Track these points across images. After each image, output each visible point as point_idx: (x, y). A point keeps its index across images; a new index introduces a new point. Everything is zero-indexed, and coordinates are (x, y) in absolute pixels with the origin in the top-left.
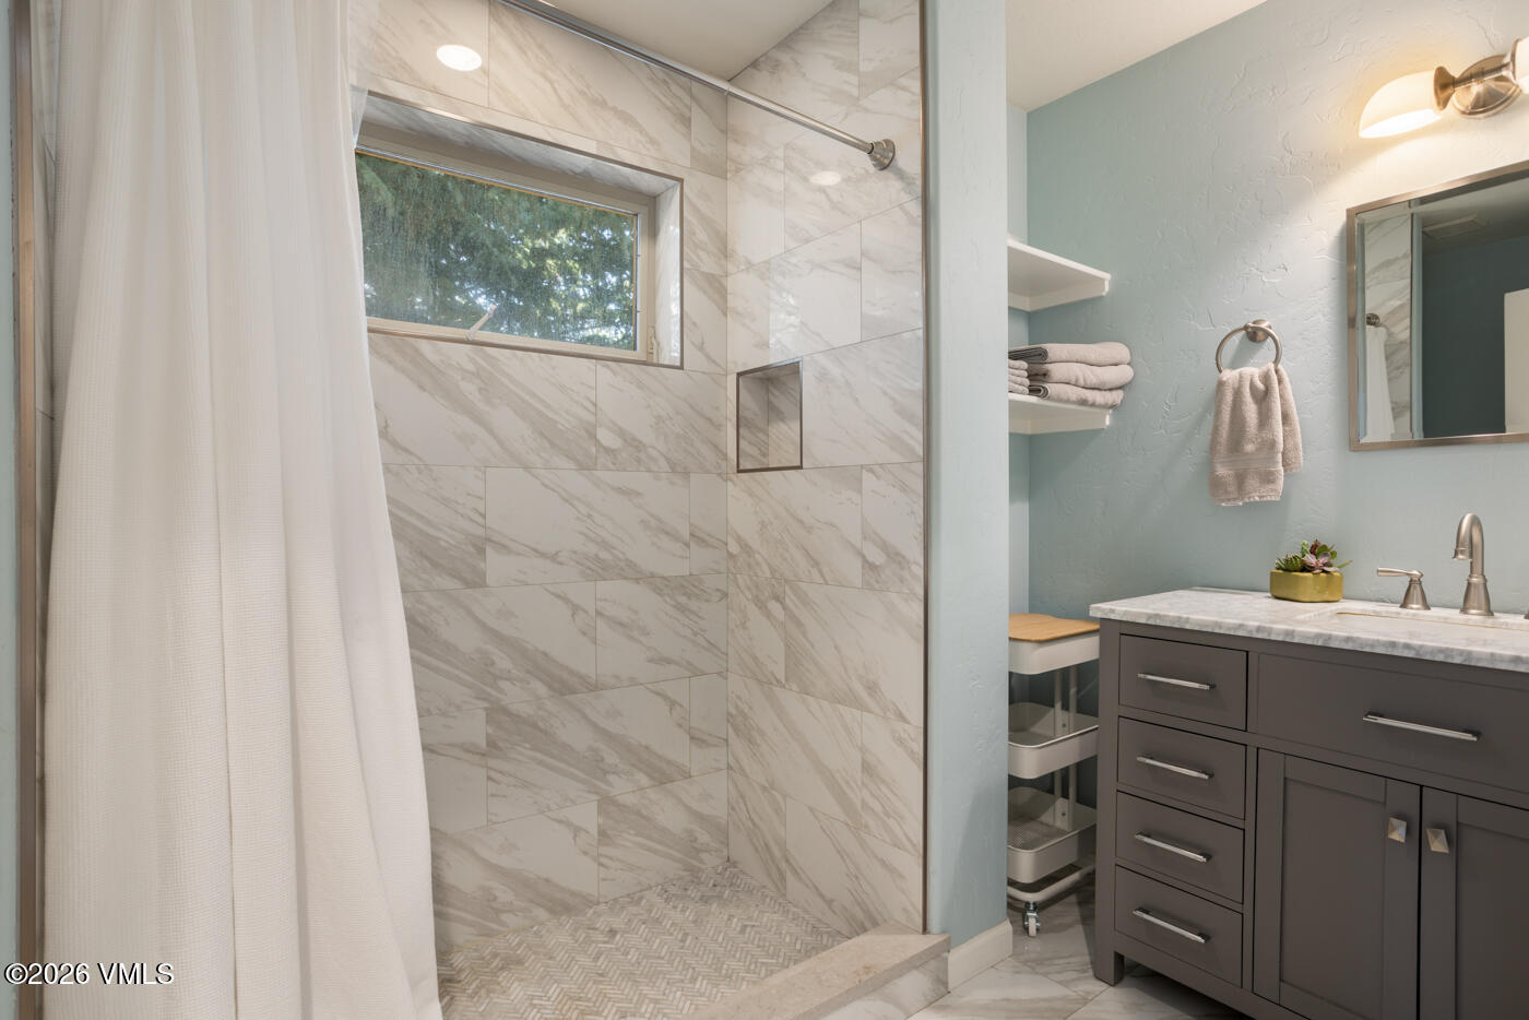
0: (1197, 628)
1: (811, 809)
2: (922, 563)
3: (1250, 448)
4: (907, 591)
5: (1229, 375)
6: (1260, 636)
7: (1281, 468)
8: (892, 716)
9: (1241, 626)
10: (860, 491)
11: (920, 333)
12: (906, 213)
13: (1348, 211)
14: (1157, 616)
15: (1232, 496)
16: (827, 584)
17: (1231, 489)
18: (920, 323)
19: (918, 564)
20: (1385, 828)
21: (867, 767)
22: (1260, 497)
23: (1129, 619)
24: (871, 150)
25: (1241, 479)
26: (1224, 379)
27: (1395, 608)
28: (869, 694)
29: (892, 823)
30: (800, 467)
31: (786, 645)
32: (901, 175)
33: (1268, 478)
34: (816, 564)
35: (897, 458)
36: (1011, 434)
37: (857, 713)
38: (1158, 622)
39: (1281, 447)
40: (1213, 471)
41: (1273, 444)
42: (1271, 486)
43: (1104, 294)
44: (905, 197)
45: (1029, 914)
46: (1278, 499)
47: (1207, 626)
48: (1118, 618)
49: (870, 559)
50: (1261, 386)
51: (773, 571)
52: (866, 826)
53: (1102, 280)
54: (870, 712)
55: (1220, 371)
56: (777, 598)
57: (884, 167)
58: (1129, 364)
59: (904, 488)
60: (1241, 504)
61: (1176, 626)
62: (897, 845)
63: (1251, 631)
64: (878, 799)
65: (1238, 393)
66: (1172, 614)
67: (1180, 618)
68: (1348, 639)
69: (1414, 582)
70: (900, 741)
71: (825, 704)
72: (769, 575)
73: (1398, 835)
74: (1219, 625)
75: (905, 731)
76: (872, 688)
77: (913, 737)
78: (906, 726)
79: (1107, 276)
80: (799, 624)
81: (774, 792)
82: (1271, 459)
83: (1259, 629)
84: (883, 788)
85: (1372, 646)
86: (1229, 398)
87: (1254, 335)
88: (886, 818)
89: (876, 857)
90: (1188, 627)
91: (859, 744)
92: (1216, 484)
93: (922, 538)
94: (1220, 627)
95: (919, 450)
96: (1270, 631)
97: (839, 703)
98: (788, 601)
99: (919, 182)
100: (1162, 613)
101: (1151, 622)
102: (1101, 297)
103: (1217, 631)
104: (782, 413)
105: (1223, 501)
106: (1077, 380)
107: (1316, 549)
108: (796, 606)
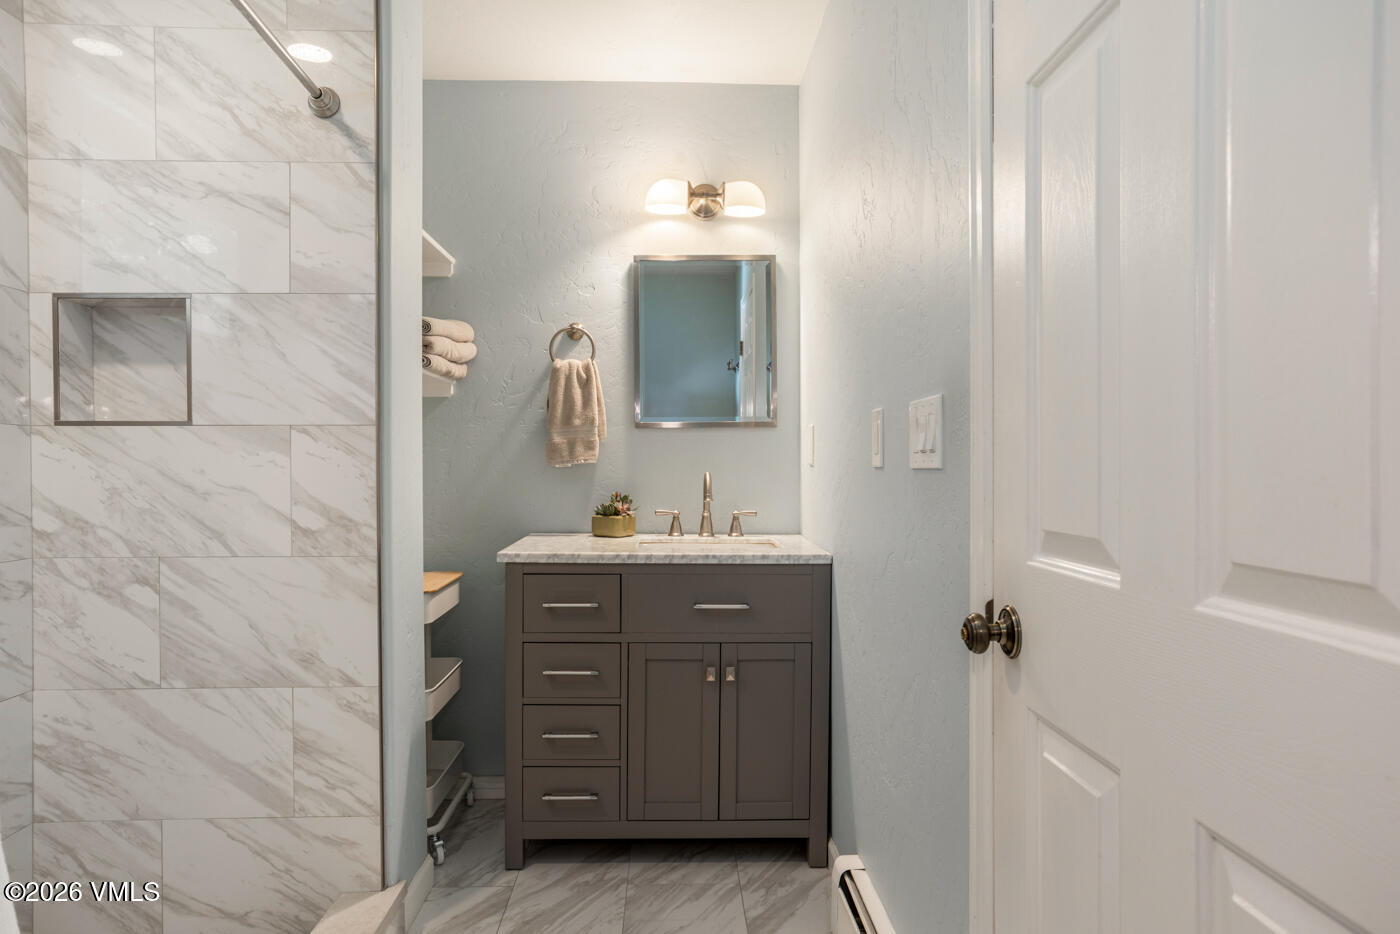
0: (586, 562)
1: (210, 821)
2: (375, 525)
3: (577, 422)
4: (356, 554)
5: (559, 363)
6: (630, 562)
7: (597, 438)
8: (337, 684)
9: (617, 556)
10: (288, 452)
11: (373, 298)
12: (355, 173)
13: (635, 257)
14: (555, 556)
15: (565, 459)
16: (235, 556)
17: (565, 453)
18: (373, 289)
19: (370, 526)
20: (705, 674)
21: (301, 747)
22: (585, 460)
23: (533, 560)
24: (318, 95)
25: (572, 446)
26: (558, 366)
27: (666, 537)
28: (306, 668)
29: (340, 795)
30: (189, 422)
31: (162, 635)
32: (348, 132)
33: (590, 446)
34: (218, 535)
35: (339, 419)
36: (424, 399)
37: (286, 692)
38: (556, 561)
39: (597, 422)
40: (550, 439)
41: (593, 421)
42: (591, 452)
43: (450, 276)
44: (352, 157)
45: (437, 844)
46: (594, 462)
47: (593, 559)
48: (523, 561)
49: (302, 524)
50: (584, 376)
51: (134, 549)
52: (302, 809)
53: (450, 263)
54: (303, 685)
55: (553, 360)
56: (143, 581)
57: (323, 116)
58: (473, 342)
59: (350, 450)
60: (570, 465)
61: (571, 562)
62: (347, 813)
63: (624, 560)
64: (317, 775)
65: (569, 379)
66: (566, 553)
67: (573, 555)
68: (683, 557)
69: (675, 518)
70: (349, 707)
71: (234, 693)
72: (125, 552)
73: (711, 678)
74: (601, 557)
75: (355, 695)
76: (308, 661)
77: (365, 699)
78: (357, 690)
79: (453, 260)
80: (187, 608)
81: (142, 823)
82: (591, 432)
83: (629, 557)
84: (327, 762)
85: (696, 559)
86: (562, 382)
87: (572, 334)
88: (330, 792)
89: (316, 837)
90: (579, 561)
91: (290, 725)
92: (552, 451)
93: (374, 500)
94: (603, 559)
95: (373, 415)
96: (636, 557)
97: (259, 686)
98: (164, 582)
99: (373, 148)
100: (559, 553)
101: (551, 561)
102: (447, 278)
103: (601, 562)
104: (121, 352)
105: (558, 463)
106: (447, 354)
107: (617, 497)
108: (180, 587)
